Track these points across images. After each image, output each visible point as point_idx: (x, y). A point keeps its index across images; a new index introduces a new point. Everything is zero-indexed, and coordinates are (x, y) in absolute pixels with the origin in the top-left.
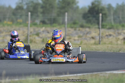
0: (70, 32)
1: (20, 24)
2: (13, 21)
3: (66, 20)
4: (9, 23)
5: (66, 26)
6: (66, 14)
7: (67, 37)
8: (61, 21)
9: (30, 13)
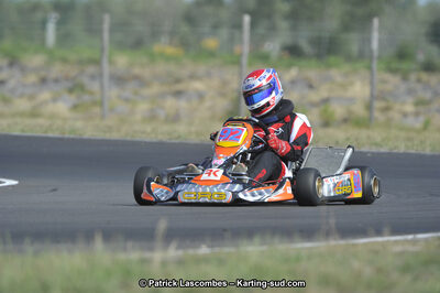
0: (389, 87)
1: (211, 54)
2: (184, 44)
3: (375, 45)
4: (170, 50)
5: (375, 65)
6: (376, 22)
7: (378, 104)
8: (354, 48)
9: (247, 19)
